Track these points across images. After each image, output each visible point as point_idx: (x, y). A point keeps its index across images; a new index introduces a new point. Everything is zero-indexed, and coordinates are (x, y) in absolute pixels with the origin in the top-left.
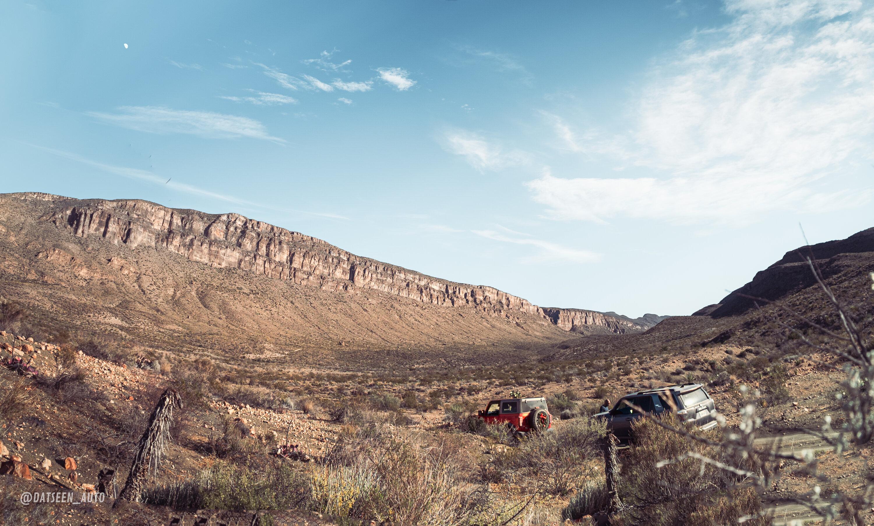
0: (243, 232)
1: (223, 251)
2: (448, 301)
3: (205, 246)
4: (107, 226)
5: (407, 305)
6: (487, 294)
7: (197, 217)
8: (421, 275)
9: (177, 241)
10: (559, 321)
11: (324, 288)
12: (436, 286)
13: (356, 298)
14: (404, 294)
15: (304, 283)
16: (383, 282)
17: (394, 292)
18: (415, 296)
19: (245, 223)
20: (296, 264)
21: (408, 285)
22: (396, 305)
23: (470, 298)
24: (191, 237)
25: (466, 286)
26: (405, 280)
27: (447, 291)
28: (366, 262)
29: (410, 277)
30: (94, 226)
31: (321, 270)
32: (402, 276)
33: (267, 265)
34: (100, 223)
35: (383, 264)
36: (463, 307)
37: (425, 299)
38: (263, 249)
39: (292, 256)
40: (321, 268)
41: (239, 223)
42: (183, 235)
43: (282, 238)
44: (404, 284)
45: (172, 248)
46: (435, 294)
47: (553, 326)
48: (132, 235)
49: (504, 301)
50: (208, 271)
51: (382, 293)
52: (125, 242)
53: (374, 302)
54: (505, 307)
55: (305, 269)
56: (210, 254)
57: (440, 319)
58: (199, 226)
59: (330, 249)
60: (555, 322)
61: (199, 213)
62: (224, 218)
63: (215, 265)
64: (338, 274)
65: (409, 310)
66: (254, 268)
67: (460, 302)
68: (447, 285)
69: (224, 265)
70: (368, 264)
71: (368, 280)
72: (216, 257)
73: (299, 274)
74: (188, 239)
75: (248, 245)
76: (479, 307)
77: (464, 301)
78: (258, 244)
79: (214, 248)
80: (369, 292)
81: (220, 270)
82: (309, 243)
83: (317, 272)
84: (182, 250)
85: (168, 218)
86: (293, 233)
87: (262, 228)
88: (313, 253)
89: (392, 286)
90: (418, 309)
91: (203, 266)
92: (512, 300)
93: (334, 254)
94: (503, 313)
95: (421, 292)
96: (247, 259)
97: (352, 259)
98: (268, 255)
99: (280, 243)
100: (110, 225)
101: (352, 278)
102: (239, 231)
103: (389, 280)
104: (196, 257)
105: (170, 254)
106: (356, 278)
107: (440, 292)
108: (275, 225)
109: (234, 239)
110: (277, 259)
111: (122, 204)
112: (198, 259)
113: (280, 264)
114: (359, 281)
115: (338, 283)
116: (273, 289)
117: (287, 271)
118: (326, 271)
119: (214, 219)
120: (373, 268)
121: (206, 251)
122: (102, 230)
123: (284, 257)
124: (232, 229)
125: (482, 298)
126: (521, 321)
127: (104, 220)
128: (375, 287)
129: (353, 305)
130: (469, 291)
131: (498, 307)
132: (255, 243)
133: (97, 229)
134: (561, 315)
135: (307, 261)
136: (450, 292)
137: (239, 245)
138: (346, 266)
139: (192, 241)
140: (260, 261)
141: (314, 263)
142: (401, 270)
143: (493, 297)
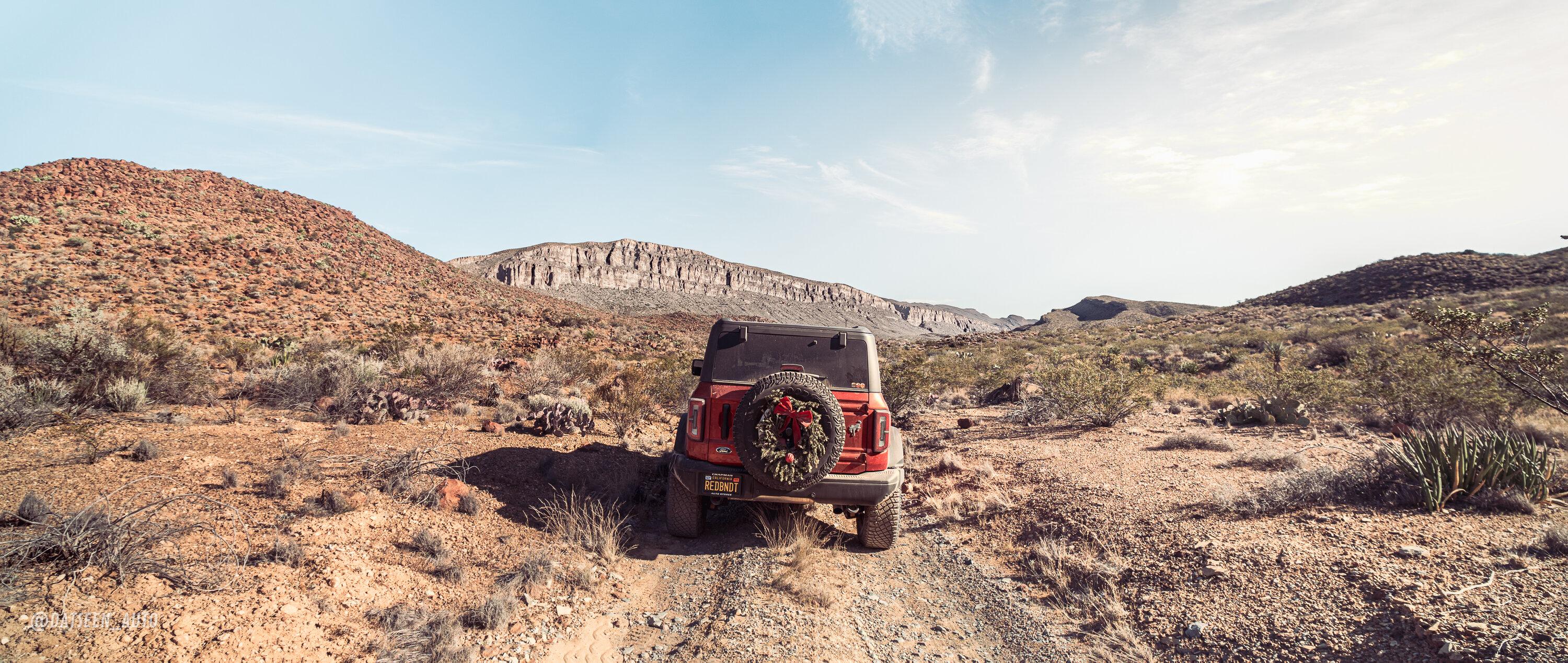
0: (637, 255)
1: (625, 275)
2: (809, 300)
3: (611, 273)
4: (533, 275)
5: (775, 303)
6: (842, 291)
7: (598, 249)
8: (785, 276)
9: (587, 273)
10: (909, 317)
11: (708, 294)
12: (798, 285)
13: (734, 300)
14: (771, 293)
15: (692, 292)
16: (754, 284)
17: (764, 292)
18: (781, 295)
19: (637, 246)
20: (684, 277)
21: (774, 286)
22: (766, 304)
23: (827, 295)
24: (598, 267)
25: (824, 284)
26: (772, 281)
27: (807, 289)
28: (738, 267)
29: (776, 278)
30: (522, 277)
31: (704, 279)
32: (769, 278)
33: (661, 281)
34: (527, 273)
35: (752, 268)
36: (821, 303)
37: (790, 297)
38: (656, 269)
39: (679, 270)
40: (703, 277)
41: (632, 248)
42: (590, 267)
43: (669, 255)
44: (772, 285)
45: (584, 281)
46: (797, 292)
47: (903, 321)
48: (555, 278)
49: (857, 298)
50: (618, 295)
51: (754, 293)
52: (549, 284)
53: (749, 302)
54: (858, 303)
55: (691, 280)
56: (615, 280)
57: (803, 314)
58: (601, 257)
59: (708, 259)
60: (905, 318)
61: (597, 244)
62: (618, 245)
63: (621, 288)
64: (718, 281)
65: (777, 307)
66: (651, 286)
67: (819, 299)
68: (807, 283)
69: (628, 287)
70: (741, 269)
71: (742, 283)
72: (621, 281)
73: (687, 285)
74: (595, 271)
75: (643, 265)
76: (835, 303)
77: (822, 298)
78: (651, 264)
79: (618, 274)
80: (743, 294)
81: (626, 292)
82: (690, 256)
83: (701, 281)
84: (593, 281)
85: (575, 255)
86: (676, 249)
87: (651, 249)
88: (696, 265)
89: (761, 287)
90: (784, 306)
91: (614, 291)
92: (864, 296)
93: (712, 263)
94: (856, 309)
95: (786, 291)
96: (645, 278)
97: (727, 265)
98: (660, 272)
99: (668, 260)
100: (536, 273)
101: (729, 283)
102: (633, 254)
103: (759, 282)
104: (605, 285)
105: (586, 287)
106: (732, 283)
107: (801, 290)
108: (661, 243)
109: (631, 264)
110: (668, 275)
111: (537, 249)
112: (607, 286)
113: (671, 278)
114: (735, 285)
115: (719, 289)
116: (671, 300)
117: (677, 284)
118: (708, 280)
119: (610, 248)
120: (745, 273)
121: (612, 278)
122: (530, 279)
123: (672, 272)
124: (627, 254)
125: (837, 295)
126: (871, 316)
127: (530, 270)
128: (748, 289)
129: (733, 307)
130: (827, 288)
131: (851, 302)
132: (648, 264)
133: (525, 280)
134: (912, 311)
135: (692, 273)
136: (810, 289)
137: (637, 267)
138: (723, 273)
139: (599, 271)
140: (655, 279)
141: (698, 274)
142: (768, 272)
143: (847, 294)
